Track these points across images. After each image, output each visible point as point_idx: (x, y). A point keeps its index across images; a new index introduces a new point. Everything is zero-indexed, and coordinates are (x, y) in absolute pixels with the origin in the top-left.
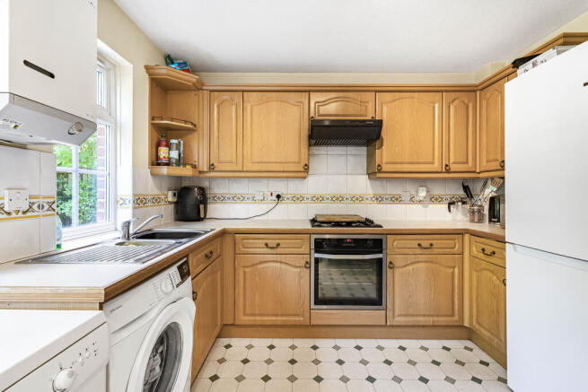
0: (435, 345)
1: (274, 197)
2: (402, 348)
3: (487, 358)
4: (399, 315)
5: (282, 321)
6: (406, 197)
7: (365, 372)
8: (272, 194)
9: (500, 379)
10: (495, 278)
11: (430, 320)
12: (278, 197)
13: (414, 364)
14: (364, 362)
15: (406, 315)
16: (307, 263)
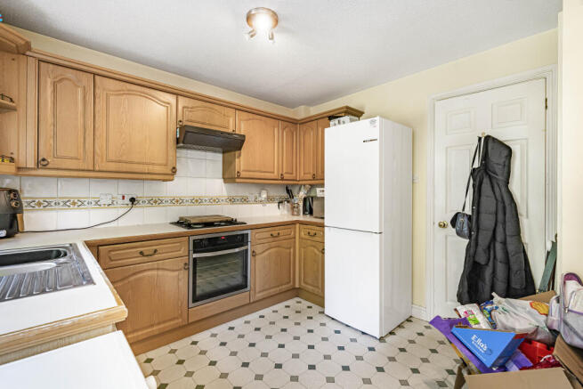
0: (280, 307)
1: (127, 201)
2: (262, 317)
3: (310, 304)
4: (260, 292)
5: (159, 329)
6: (251, 198)
7: (245, 342)
8: (123, 197)
9: (320, 313)
10: (316, 250)
11: (277, 290)
12: (133, 200)
13: (274, 323)
14: (241, 336)
15: (263, 291)
16: (186, 264)
